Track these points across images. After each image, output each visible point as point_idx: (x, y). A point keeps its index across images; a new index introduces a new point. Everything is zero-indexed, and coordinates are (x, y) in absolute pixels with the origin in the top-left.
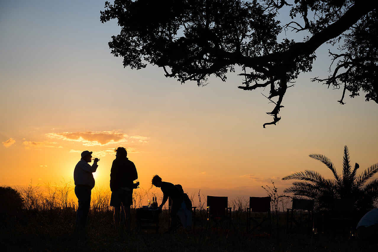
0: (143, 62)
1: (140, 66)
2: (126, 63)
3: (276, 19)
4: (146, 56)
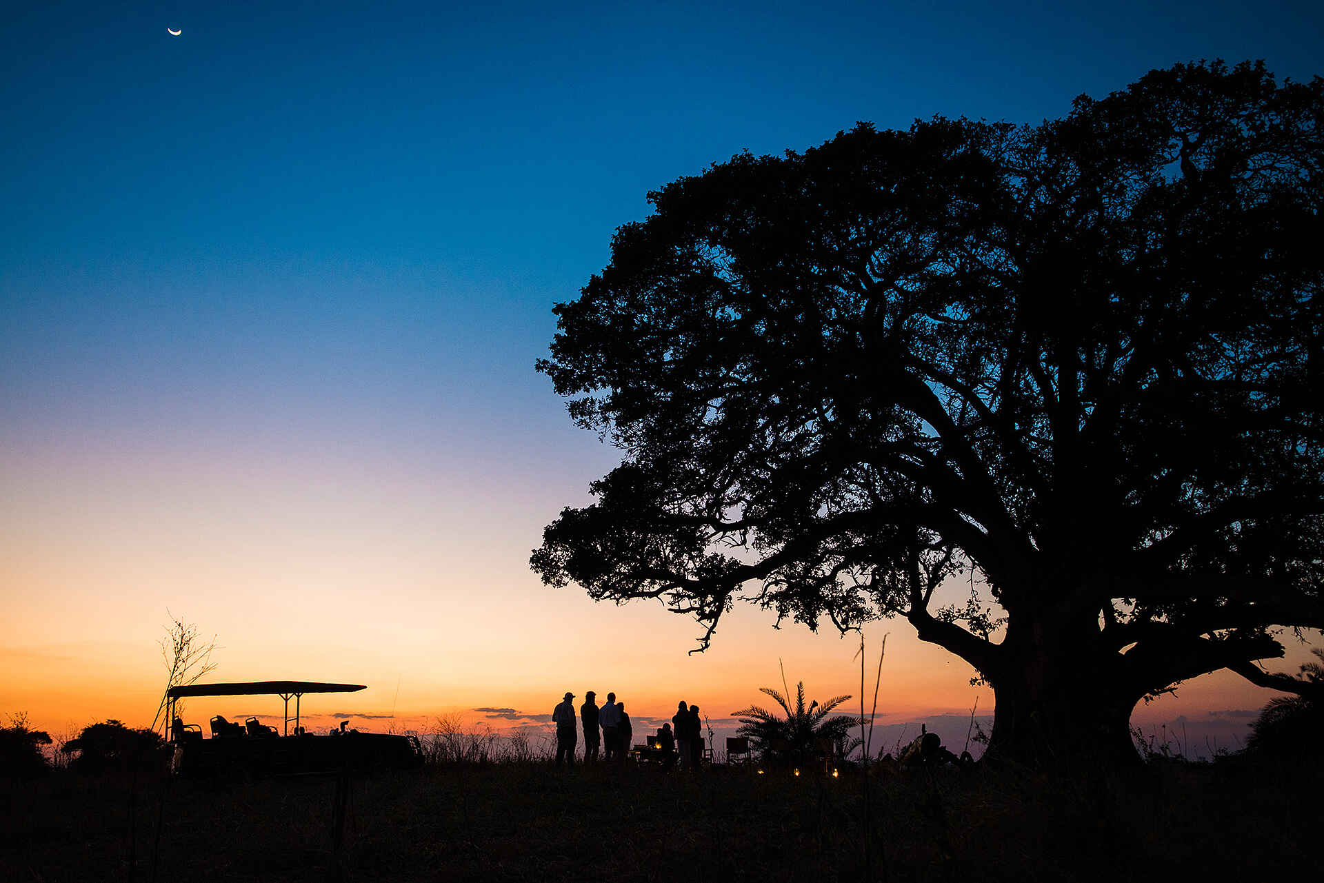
0: (565, 579)
2: (546, 580)
4: (568, 573)
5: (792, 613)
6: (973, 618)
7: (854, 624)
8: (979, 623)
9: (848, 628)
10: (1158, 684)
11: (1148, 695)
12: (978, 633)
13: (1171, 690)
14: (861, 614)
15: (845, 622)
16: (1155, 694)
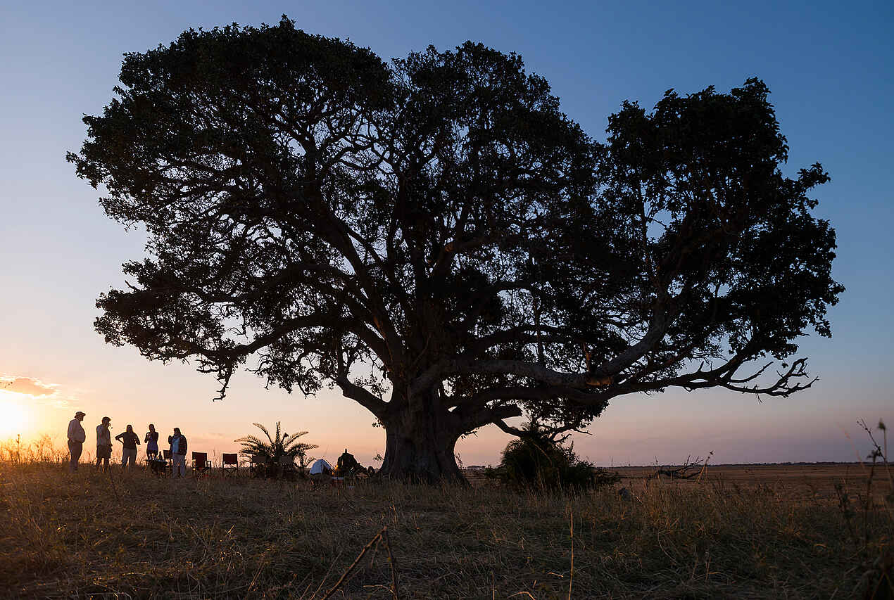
0: (122, 341)
1: (119, 344)
2: (108, 340)
3: (221, 323)
4: (124, 337)
5: (277, 382)
6: (374, 385)
7: (312, 391)
8: (376, 388)
9: (308, 394)
10: (467, 428)
11: (463, 435)
12: (376, 394)
13: (473, 432)
14: (316, 386)
15: (307, 390)
16: (466, 434)
